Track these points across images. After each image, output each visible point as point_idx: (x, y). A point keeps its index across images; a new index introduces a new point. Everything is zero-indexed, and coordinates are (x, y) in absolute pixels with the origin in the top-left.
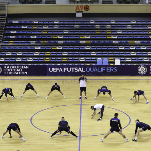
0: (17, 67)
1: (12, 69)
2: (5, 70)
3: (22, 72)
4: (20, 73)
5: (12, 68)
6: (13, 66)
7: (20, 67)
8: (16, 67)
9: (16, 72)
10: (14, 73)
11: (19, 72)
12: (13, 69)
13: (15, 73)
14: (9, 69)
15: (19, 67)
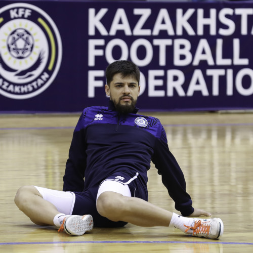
0: (201, 21)
1: (150, 38)
2: (93, 53)
3: (236, 69)
4: (223, 80)
5: (158, 27)
6: (164, 13)
7: (220, 25)
8: (193, 21)
9: (188, 71)
10: (171, 84)
11: (215, 74)
12: (163, 43)
13: (178, 85)
14: (130, 40)
15: (212, 22)
